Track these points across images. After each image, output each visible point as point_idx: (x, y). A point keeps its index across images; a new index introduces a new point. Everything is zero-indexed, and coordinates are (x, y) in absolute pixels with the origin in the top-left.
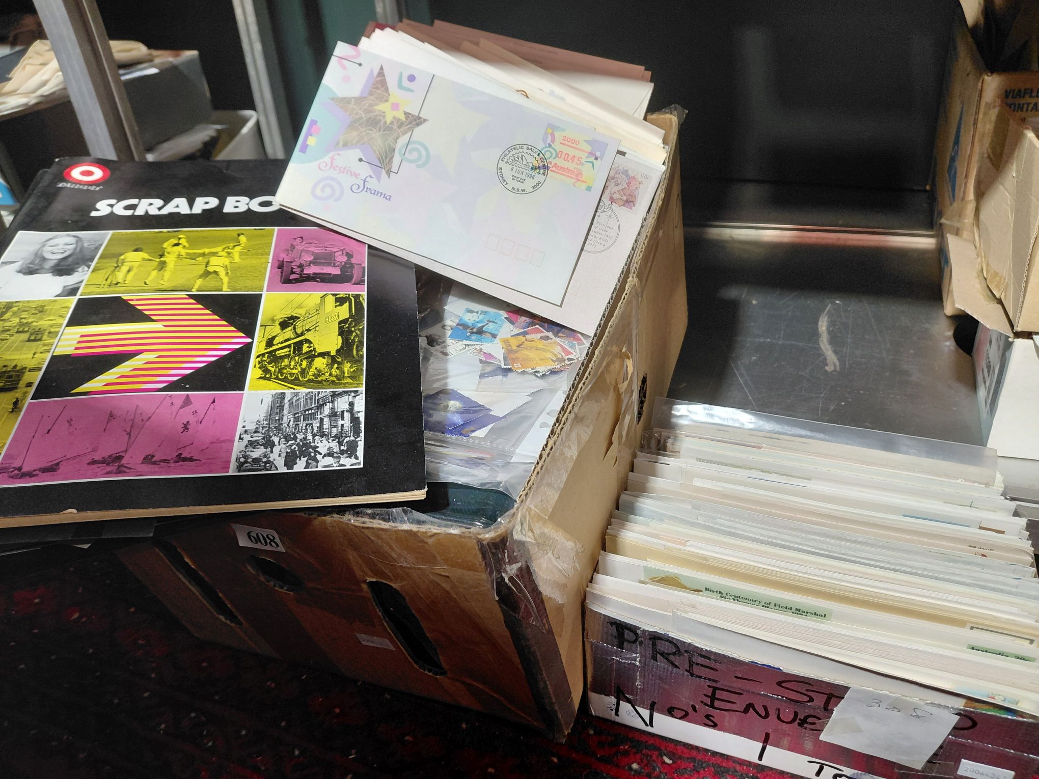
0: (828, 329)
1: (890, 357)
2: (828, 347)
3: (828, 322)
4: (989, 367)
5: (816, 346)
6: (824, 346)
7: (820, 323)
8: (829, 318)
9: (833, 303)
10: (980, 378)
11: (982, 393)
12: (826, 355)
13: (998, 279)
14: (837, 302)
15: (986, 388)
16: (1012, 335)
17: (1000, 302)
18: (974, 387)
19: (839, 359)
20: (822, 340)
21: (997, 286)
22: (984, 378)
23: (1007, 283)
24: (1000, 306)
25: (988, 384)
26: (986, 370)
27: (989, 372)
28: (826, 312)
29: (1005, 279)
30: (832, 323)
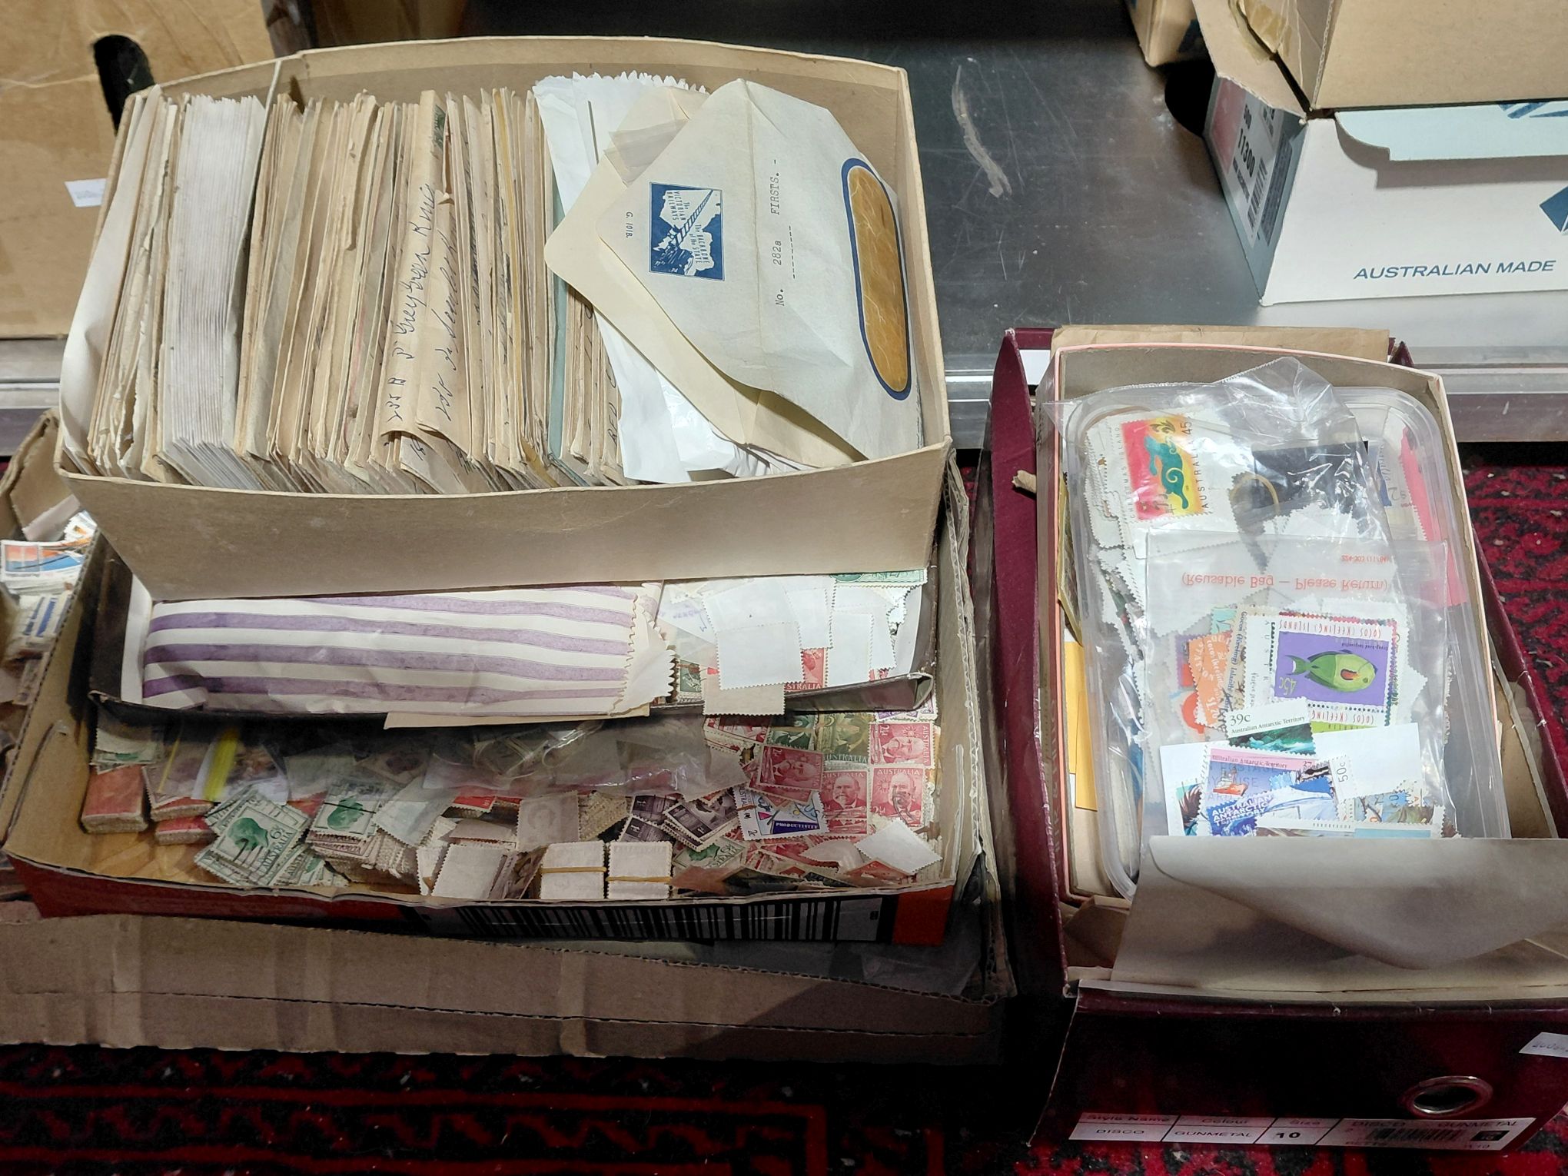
0: (971, 115)
1: (1083, 157)
2: (982, 150)
3: (967, 101)
4: (1249, 160)
5: (960, 151)
6: (975, 149)
7: (955, 106)
8: (965, 94)
9: (965, 63)
10: (1229, 177)
11: (1239, 202)
12: (983, 166)
13: (1270, 20)
14: (970, 59)
15: (1247, 196)
16: (1303, 115)
17: (1276, 58)
18: (1218, 189)
19: (1006, 172)
20: (969, 139)
21: (1271, 32)
22: (1240, 177)
23: (1289, 29)
24: (1274, 64)
25: (1251, 190)
26: (1243, 166)
27: (1250, 167)
28: (957, 82)
29: (1284, 21)
30: (974, 106)
